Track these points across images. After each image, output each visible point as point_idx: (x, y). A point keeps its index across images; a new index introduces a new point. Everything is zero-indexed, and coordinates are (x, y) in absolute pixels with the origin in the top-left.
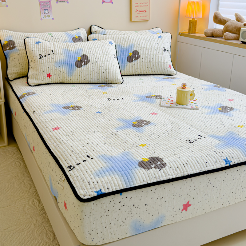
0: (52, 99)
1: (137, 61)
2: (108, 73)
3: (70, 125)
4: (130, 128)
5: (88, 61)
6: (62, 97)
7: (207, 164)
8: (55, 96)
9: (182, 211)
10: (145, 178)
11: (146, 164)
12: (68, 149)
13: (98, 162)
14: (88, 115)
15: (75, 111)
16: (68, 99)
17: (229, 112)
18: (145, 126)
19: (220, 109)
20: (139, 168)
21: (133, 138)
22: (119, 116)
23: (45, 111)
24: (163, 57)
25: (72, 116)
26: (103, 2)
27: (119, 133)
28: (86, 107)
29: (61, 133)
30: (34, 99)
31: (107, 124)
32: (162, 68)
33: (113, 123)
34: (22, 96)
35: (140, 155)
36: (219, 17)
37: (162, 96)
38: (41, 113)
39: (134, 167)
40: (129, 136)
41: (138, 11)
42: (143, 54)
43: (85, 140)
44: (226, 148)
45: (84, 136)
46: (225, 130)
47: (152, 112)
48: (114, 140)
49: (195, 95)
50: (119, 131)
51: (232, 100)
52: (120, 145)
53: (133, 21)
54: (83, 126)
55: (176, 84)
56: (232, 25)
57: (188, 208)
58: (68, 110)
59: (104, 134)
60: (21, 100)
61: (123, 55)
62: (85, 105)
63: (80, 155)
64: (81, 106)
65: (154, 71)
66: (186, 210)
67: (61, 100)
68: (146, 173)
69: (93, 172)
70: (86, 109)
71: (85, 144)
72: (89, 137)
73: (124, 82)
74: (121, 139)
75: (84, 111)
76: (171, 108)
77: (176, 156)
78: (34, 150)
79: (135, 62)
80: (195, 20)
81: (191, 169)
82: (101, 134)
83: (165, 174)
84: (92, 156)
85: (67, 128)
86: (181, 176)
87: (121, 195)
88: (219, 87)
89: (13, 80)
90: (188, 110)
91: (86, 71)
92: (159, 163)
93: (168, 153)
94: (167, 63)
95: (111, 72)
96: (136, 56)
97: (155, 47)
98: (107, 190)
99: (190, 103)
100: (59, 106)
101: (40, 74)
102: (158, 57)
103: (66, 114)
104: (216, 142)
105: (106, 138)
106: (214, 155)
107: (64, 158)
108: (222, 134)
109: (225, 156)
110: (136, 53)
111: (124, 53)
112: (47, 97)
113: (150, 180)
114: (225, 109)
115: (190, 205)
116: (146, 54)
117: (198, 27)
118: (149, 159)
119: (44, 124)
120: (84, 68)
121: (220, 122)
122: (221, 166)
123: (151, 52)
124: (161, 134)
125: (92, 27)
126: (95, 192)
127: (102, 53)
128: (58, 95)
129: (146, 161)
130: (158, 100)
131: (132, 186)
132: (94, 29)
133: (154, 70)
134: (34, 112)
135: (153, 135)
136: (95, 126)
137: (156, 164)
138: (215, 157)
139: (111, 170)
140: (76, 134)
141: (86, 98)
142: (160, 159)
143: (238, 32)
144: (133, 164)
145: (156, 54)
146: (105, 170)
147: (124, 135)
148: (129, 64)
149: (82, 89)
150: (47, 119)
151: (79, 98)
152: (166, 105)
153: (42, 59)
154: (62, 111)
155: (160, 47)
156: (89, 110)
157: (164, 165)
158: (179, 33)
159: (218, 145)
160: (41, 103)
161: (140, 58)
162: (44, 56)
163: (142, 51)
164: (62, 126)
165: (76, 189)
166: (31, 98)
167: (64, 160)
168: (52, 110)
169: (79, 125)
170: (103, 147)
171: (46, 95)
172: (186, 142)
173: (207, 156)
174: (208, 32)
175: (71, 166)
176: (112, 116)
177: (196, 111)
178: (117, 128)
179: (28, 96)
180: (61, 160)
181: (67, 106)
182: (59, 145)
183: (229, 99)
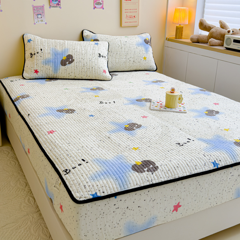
0: (46, 102)
3: (64, 128)
4: (122, 131)
6: (56, 100)
7: (197, 167)
8: (49, 99)
9: (173, 211)
10: (138, 181)
11: (139, 168)
12: (63, 153)
13: (93, 166)
14: (82, 118)
15: (68, 114)
16: (61, 102)
17: (215, 115)
18: (136, 129)
19: (207, 112)
20: (133, 172)
21: (126, 142)
22: (111, 120)
23: (40, 114)
25: (66, 119)
26: (95, 7)
27: (112, 137)
28: (79, 110)
29: (56, 137)
30: (28, 102)
31: (100, 127)
33: (106, 126)
34: (16, 98)
35: (133, 158)
36: (204, 24)
37: (151, 100)
38: (36, 116)
39: (128, 170)
40: (122, 140)
41: (127, 17)
43: (80, 143)
44: (214, 151)
45: (78, 140)
46: (212, 133)
47: (143, 116)
48: (107, 143)
49: (183, 99)
50: (112, 134)
51: (218, 104)
52: (114, 148)
53: (122, 26)
54: (77, 130)
55: (164, 87)
56: (216, 32)
57: (179, 209)
58: (62, 113)
59: (97, 138)
60: (15, 103)
62: (79, 108)
63: (75, 158)
64: (75, 109)
66: (177, 211)
67: (55, 104)
68: (139, 176)
69: (89, 175)
70: (79, 112)
71: (80, 148)
72: (83, 141)
74: (114, 142)
75: (78, 114)
76: (161, 112)
77: (167, 160)
78: (29, 152)
80: (182, 26)
81: (181, 172)
82: (95, 138)
83: (158, 177)
84: (87, 159)
85: (61, 131)
86: (172, 179)
87: (116, 198)
88: (205, 91)
90: (176, 113)
92: (151, 166)
93: (160, 156)
98: (103, 193)
99: (179, 107)
100: (53, 109)
103: (60, 117)
104: (204, 145)
105: (99, 142)
106: (203, 158)
107: (59, 161)
108: (209, 138)
109: (213, 159)
112: (41, 100)
113: (143, 183)
114: (211, 113)
115: (180, 206)
117: (185, 33)
118: (142, 163)
119: (39, 127)
121: (208, 126)
122: (209, 169)
124: (152, 138)
126: (90, 195)
128: (51, 98)
129: (139, 164)
130: (148, 104)
131: (126, 190)
132: (85, 33)
134: (29, 115)
135: (144, 139)
136: (89, 130)
137: (149, 167)
138: (204, 160)
139: (106, 173)
140: (71, 138)
141: (79, 101)
142: (153, 162)
143: (222, 39)
144: (126, 167)
146: (100, 174)
147: (117, 138)
149: (75, 93)
150: (42, 123)
151: (72, 101)
152: (156, 108)
154: (56, 114)
156: (82, 113)
157: (156, 168)
158: (167, 38)
159: (206, 148)
160: (35, 106)
164: (57, 130)
165: (73, 193)
166: (26, 101)
167: (59, 164)
168: (46, 114)
169: (73, 128)
170: (98, 150)
171: (39, 97)
172: (176, 145)
173: (197, 159)
174: (194, 38)
175: (67, 170)
176: (105, 120)
177: (184, 114)
178: (110, 132)
179: (22, 98)
180: (57, 163)
181: (60, 109)
182: (54, 149)
183: (214, 103)
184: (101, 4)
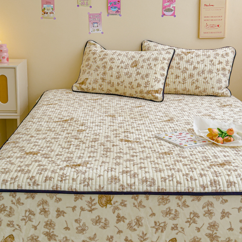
26: (163, 15)
41: (208, 26)
53: (200, 37)
184: (172, 10)
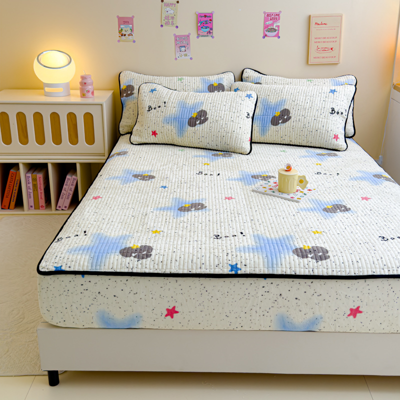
0: (136, 163)
1: (284, 124)
2: (229, 137)
4: (172, 210)
5: (206, 119)
6: (149, 163)
7: (203, 266)
8: (143, 160)
9: (166, 316)
13: (87, 239)
14: (148, 188)
15: (141, 181)
16: (152, 166)
18: (193, 211)
19: (330, 207)
20: (118, 254)
21: (158, 222)
22: (180, 195)
23: (110, 176)
24: (327, 121)
25: (131, 186)
26: (265, 36)
27: (151, 214)
28: (159, 178)
29: (95, 203)
31: (154, 201)
32: (323, 139)
33: (162, 202)
34: (113, 155)
38: (104, 178)
39: (114, 251)
40: (157, 219)
42: (296, 115)
43: (107, 214)
45: (111, 211)
47: (230, 197)
49: (307, 182)
50: (155, 212)
51: (367, 199)
52: (134, 227)
53: (309, 63)
55: (322, 164)
57: (175, 315)
58: (136, 179)
61: (267, 114)
62: (163, 175)
63: (80, 229)
64: (156, 176)
65: (310, 142)
66: (172, 317)
69: (71, 247)
71: (100, 219)
73: (252, 152)
75: (152, 182)
79: (282, 126)
82: (132, 212)
84: (89, 232)
85: (107, 199)
87: (83, 277)
89: (124, 135)
91: (201, 132)
92: (145, 253)
94: (332, 132)
95: (235, 137)
96: (286, 117)
97: (318, 106)
98: (69, 268)
99: (298, 193)
100: (133, 172)
101: (144, 130)
102: (318, 121)
105: (130, 217)
110: (286, 113)
111: (269, 112)
112: (134, 159)
114: (335, 209)
115: (177, 312)
116: (301, 115)
118: (139, 247)
120: (198, 128)
122: (221, 272)
123: (309, 113)
124: (196, 223)
125: (245, 71)
127: (229, 110)
128: (148, 160)
129: (134, 248)
133: (310, 139)
134: (101, 176)
135: (185, 223)
137: (140, 253)
138: (221, 259)
140: (106, 207)
144: (116, 248)
145: (316, 116)
146: (83, 248)
147: (154, 217)
148: (272, 128)
150: (101, 186)
151: (168, 165)
152: (260, 189)
153: (151, 111)
154: (127, 179)
155: (326, 107)
156: (157, 182)
157: (148, 256)
158: (393, 85)
159: (244, 247)
160: (117, 166)
161: (290, 120)
162: (153, 109)
163: (295, 111)
164: (104, 196)
168: (117, 177)
175: (61, 238)
176: (172, 194)
178: (157, 208)
179: (116, 156)
184: (275, 30)
